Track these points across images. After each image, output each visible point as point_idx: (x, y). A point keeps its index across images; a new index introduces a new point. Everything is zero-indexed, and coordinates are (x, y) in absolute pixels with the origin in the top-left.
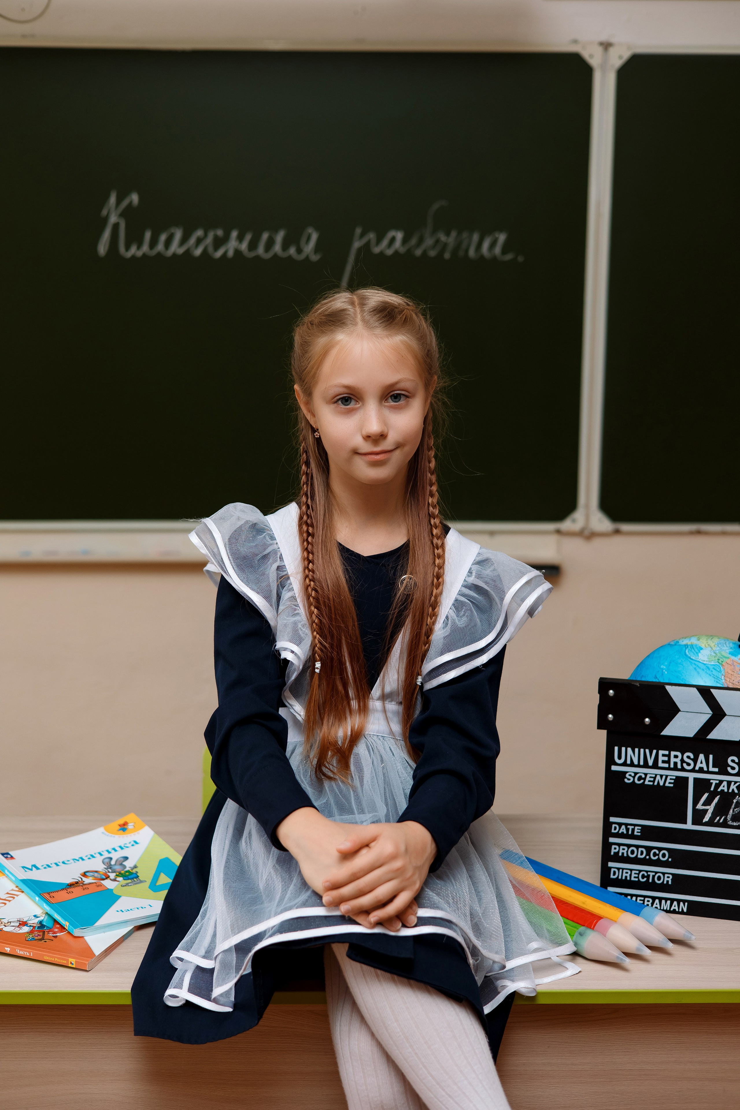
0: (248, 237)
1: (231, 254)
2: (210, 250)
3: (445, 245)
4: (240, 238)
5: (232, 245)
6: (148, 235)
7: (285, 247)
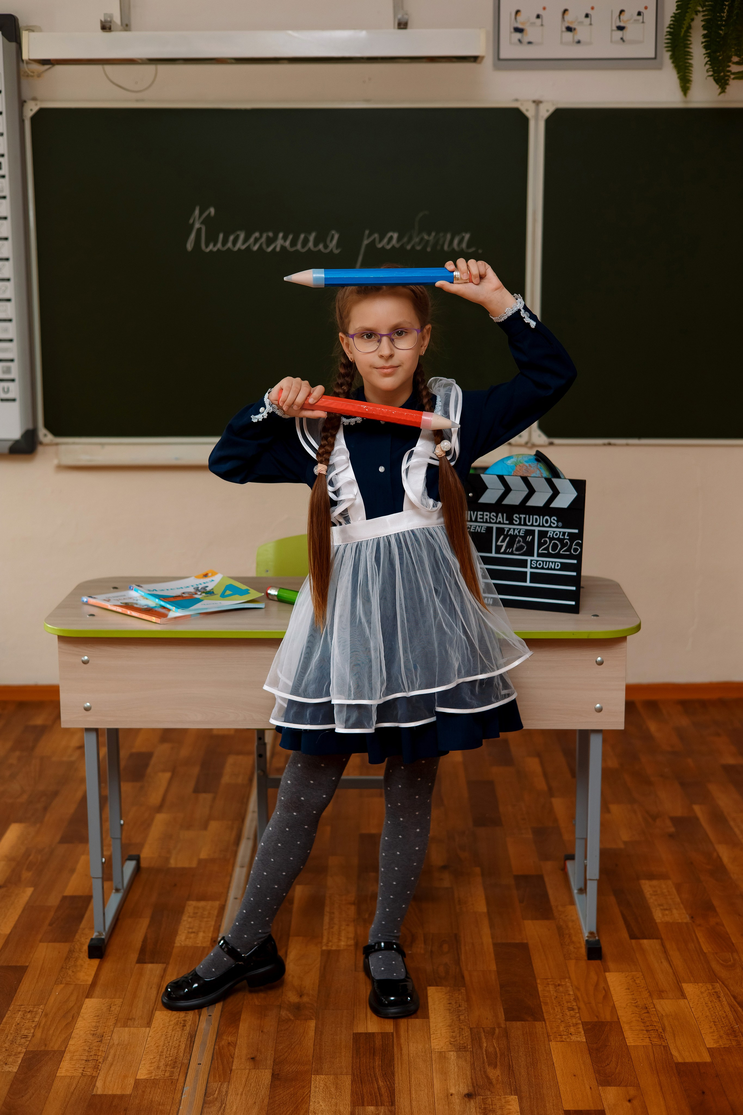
0: (291, 237)
1: (278, 249)
2: (264, 246)
3: (428, 241)
4: (285, 238)
5: (280, 242)
6: (221, 236)
7: (316, 244)
